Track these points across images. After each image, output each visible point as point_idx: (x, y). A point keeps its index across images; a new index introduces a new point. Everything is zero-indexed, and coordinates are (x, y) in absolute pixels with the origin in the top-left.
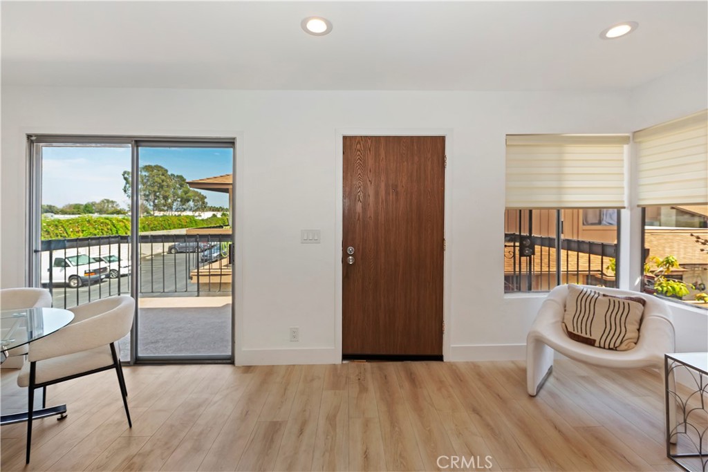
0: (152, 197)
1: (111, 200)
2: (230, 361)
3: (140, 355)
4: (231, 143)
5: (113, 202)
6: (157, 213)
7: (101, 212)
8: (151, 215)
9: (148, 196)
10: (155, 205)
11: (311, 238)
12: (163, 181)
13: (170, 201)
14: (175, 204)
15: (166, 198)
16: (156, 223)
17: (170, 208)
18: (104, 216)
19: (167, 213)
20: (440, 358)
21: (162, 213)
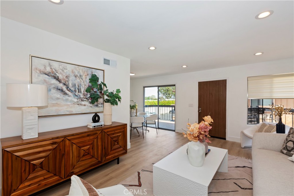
0: (165, 94)
1: (154, 95)
2: (174, 131)
3: (159, 127)
4: (174, 85)
5: (154, 96)
6: (167, 100)
7: (151, 99)
8: (165, 100)
9: (164, 94)
10: (166, 97)
11: (191, 106)
12: (168, 89)
13: (170, 95)
14: (172, 96)
15: (169, 94)
16: (166, 103)
17: (171, 97)
18: (153, 100)
19: (169, 100)
20: (225, 139)
21: (168, 100)
